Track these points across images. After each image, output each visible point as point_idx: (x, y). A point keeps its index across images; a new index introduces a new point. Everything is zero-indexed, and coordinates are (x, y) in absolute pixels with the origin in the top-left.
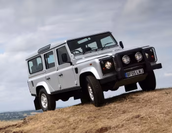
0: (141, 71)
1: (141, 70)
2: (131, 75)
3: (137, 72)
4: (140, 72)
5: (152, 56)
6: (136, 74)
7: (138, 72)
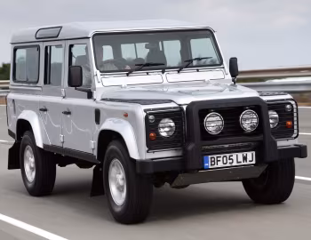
0: (249, 158)
1: (251, 156)
2: (220, 164)
3: (237, 159)
4: (245, 158)
5: (289, 123)
6: (235, 164)
7: (241, 159)
